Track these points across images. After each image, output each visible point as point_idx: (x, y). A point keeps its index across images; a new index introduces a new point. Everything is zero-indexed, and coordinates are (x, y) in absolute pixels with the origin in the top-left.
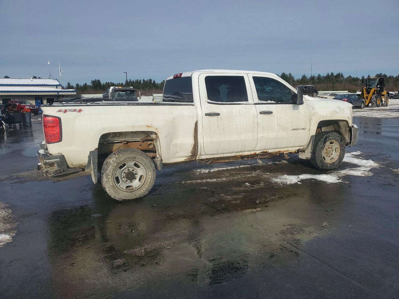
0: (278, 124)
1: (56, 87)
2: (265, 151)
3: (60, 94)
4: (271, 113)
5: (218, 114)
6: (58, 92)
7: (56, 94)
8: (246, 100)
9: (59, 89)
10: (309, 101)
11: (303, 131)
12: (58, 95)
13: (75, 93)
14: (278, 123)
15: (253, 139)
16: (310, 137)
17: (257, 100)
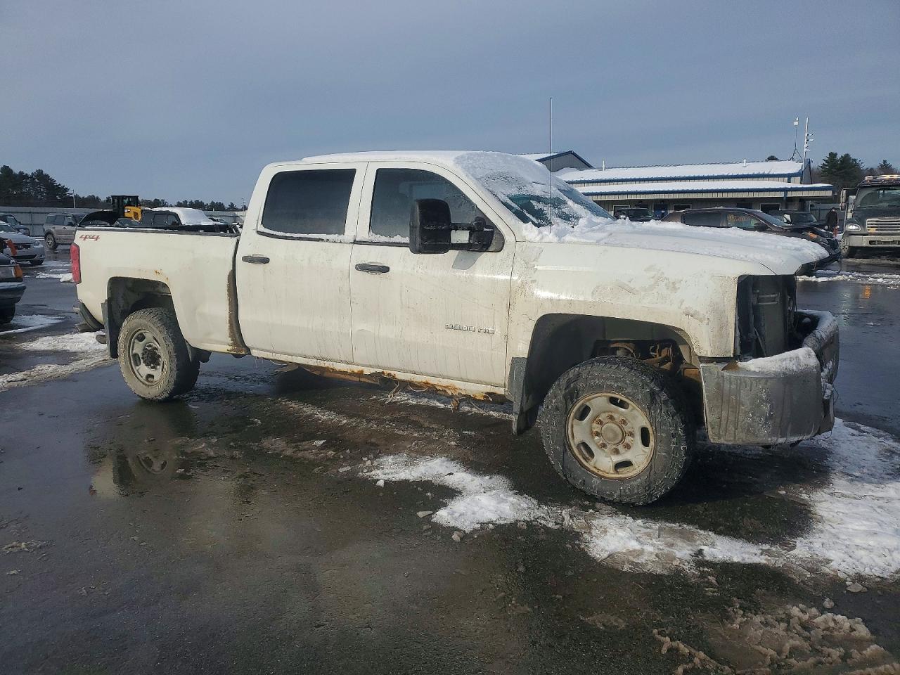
0: (402, 303)
1: (786, 179)
2: (386, 372)
3: (790, 194)
4: (385, 269)
5: (265, 261)
6: (786, 190)
7: (782, 195)
8: (341, 231)
9: (796, 183)
10: (529, 244)
11: (486, 337)
12: (785, 198)
13: (829, 193)
14: (401, 300)
15: (341, 333)
16: (509, 362)
17: (364, 234)
